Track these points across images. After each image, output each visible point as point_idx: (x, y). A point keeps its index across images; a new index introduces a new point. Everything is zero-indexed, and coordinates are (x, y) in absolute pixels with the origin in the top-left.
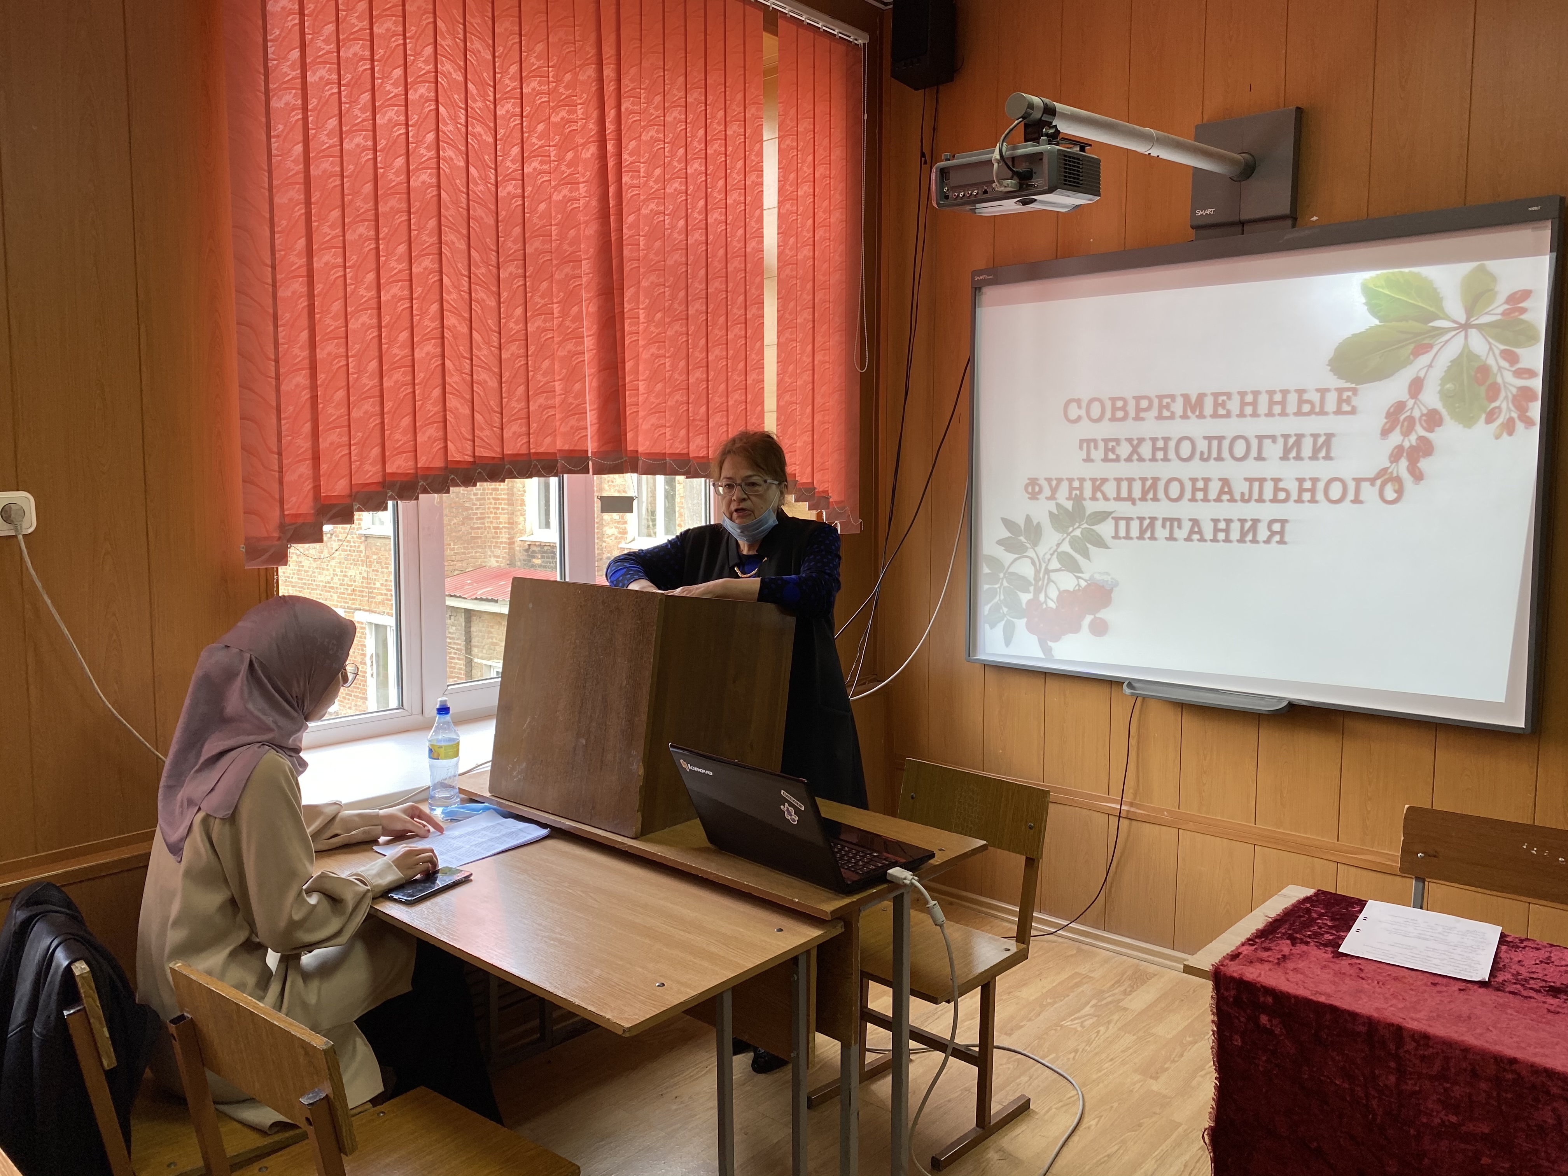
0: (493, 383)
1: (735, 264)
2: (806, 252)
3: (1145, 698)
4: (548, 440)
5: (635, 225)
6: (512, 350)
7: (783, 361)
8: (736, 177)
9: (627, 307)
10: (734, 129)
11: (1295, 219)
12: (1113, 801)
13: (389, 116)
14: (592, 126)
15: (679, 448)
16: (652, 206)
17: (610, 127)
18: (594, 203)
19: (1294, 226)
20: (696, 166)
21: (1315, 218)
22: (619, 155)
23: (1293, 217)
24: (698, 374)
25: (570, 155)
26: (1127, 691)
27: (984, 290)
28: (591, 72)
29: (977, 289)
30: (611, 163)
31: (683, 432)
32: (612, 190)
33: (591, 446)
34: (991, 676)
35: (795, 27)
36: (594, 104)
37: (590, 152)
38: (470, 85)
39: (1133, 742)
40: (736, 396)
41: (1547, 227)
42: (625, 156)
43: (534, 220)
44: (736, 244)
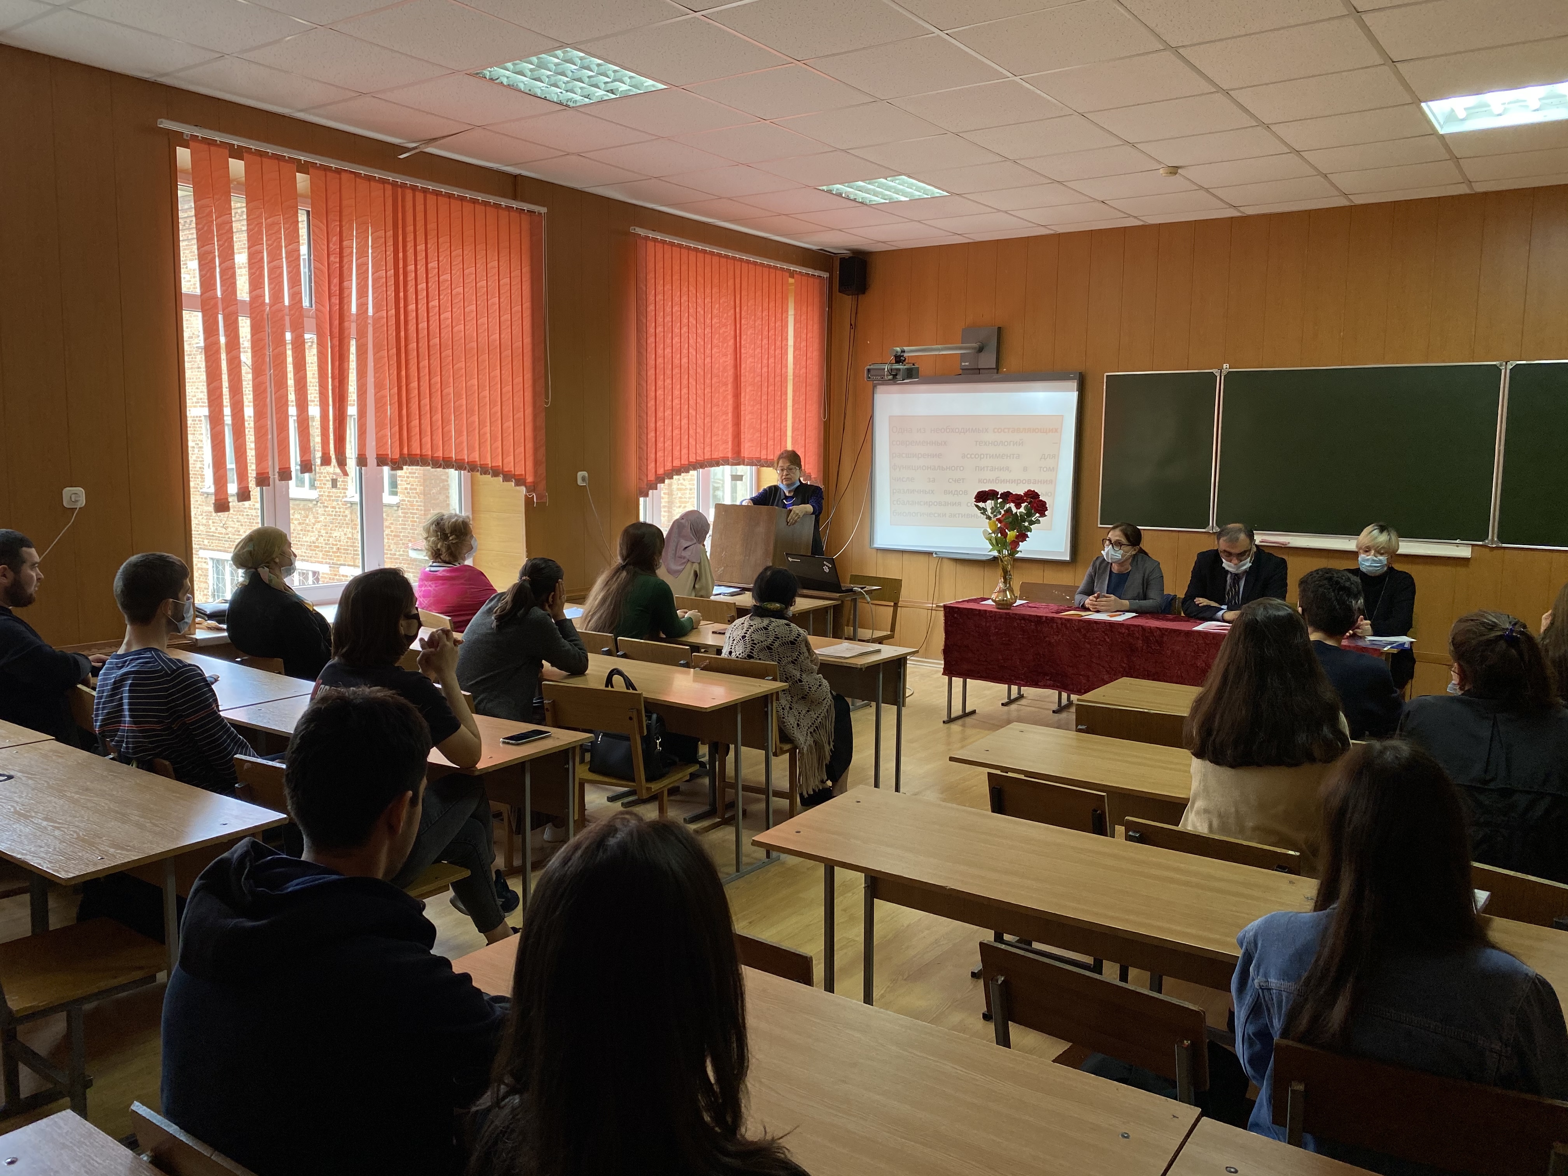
0: (702, 433)
1: (778, 379)
2: (804, 370)
3: (942, 558)
4: (717, 453)
5: (745, 368)
6: (707, 420)
7: (794, 418)
8: (778, 343)
9: (742, 400)
10: (778, 324)
11: (998, 370)
12: (930, 603)
13: (676, 340)
14: (732, 333)
15: (758, 455)
16: (750, 360)
17: (738, 332)
18: (732, 362)
19: (997, 373)
20: (765, 341)
21: (1005, 370)
22: (740, 342)
23: (997, 368)
24: (764, 425)
25: (725, 345)
26: (935, 556)
28: (732, 311)
30: (738, 345)
31: (759, 449)
32: (738, 356)
33: (730, 455)
34: (880, 554)
35: (801, 277)
36: (733, 324)
37: (731, 342)
39: (937, 578)
40: (777, 433)
41: (1076, 383)
42: (742, 342)
43: (715, 371)
44: (778, 371)
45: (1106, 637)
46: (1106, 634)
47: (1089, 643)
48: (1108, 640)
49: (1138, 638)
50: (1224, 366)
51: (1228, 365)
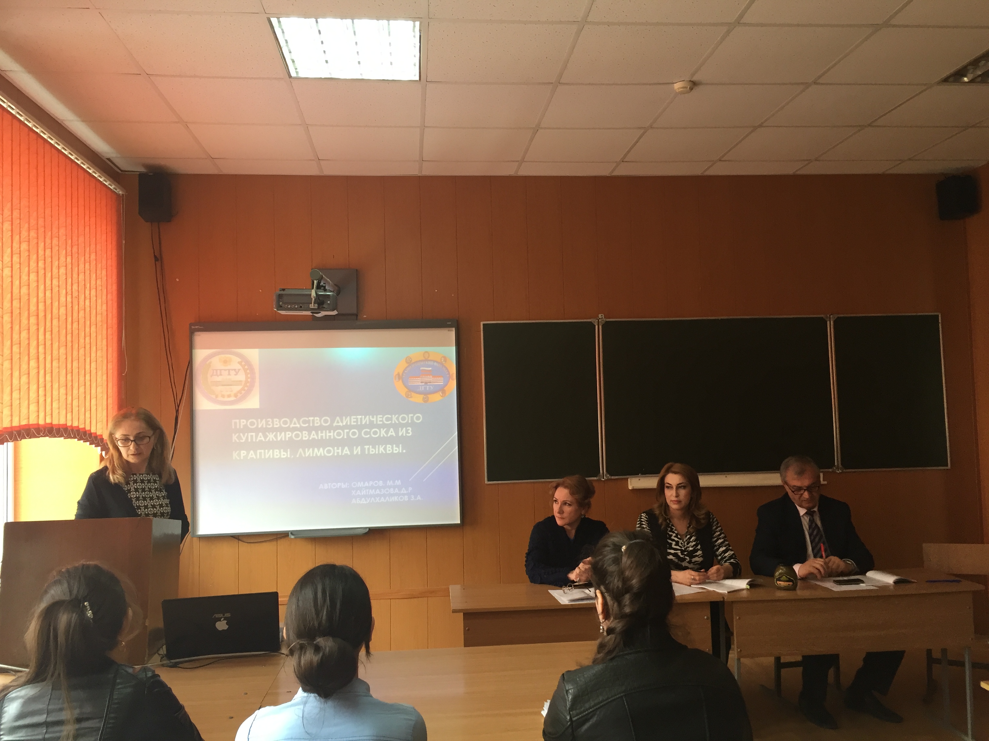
11: (357, 316)
19: (357, 319)
21: (365, 316)
26: (292, 537)
27: (197, 333)
29: (192, 333)
34: (204, 544)
41: (452, 330)
50: (600, 316)
51: (603, 315)
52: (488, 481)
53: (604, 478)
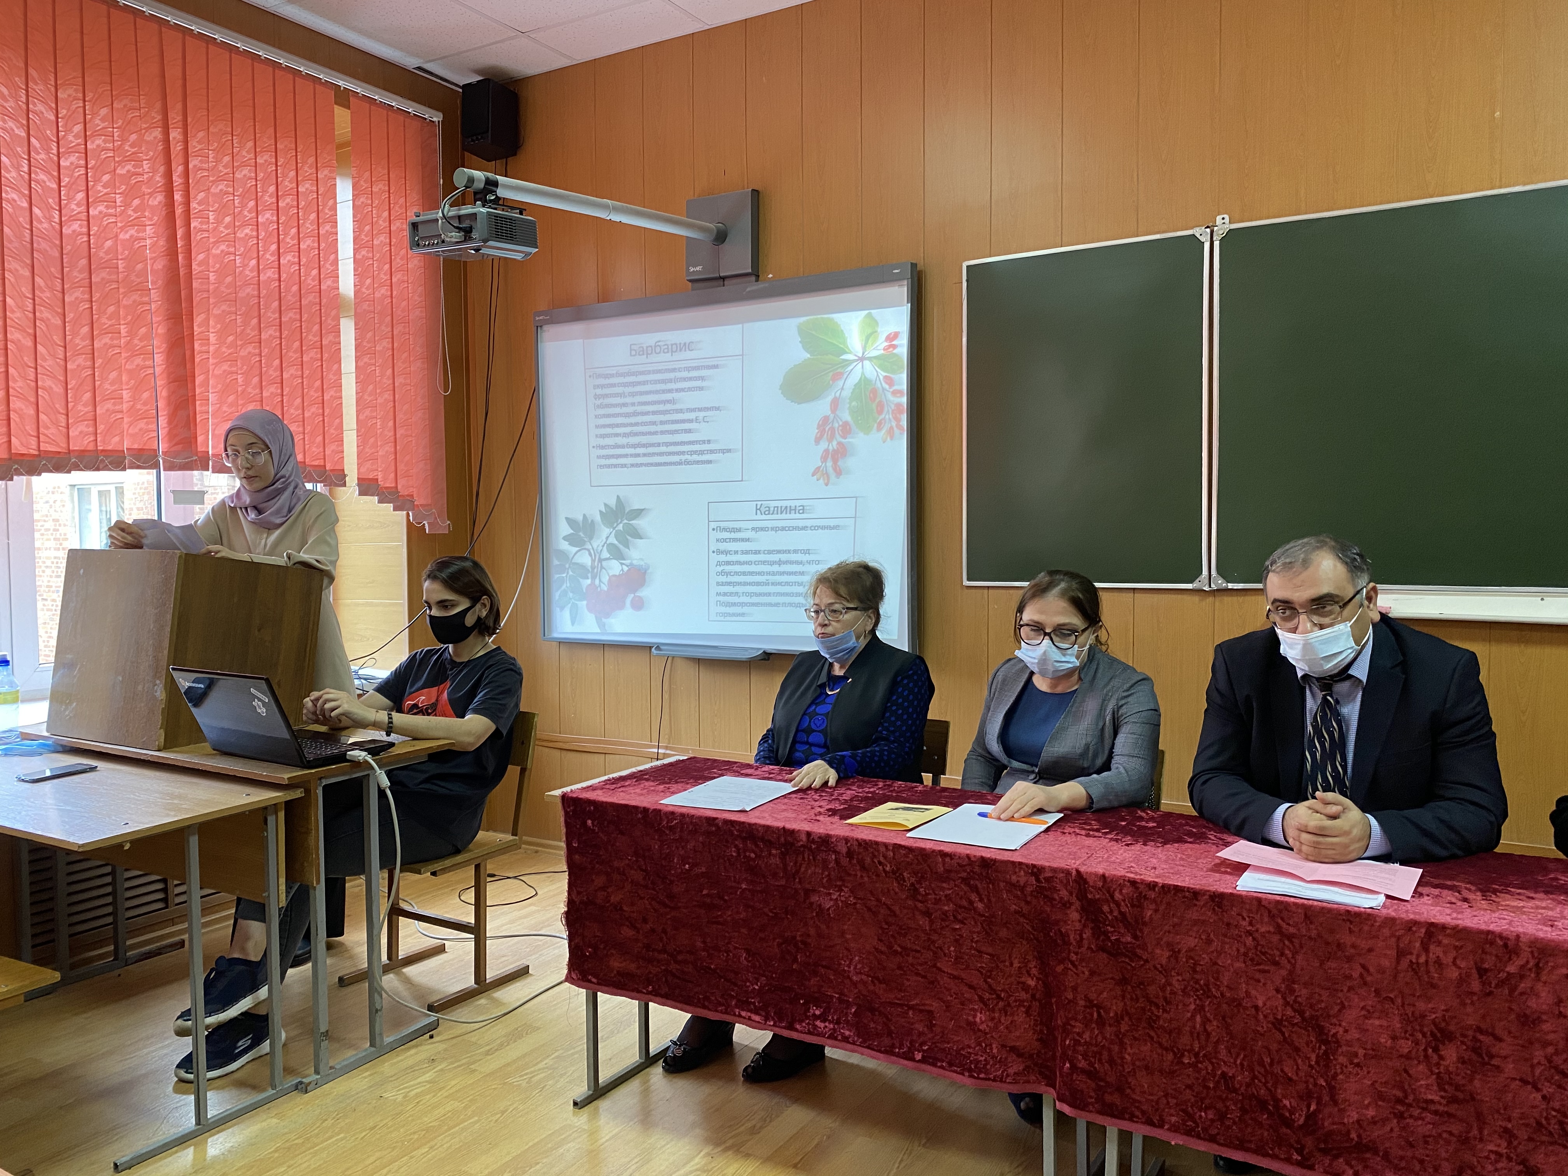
1: (310, 298)
2: (384, 291)
3: (672, 657)
4: (117, 439)
5: (205, 263)
6: (78, 362)
8: (309, 226)
9: (197, 330)
10: (306, 187)
11: (757, 276)
12: (654, 747)
14: (159, 179)
17: (177, 180)
18: (162, 242)
19: (758, 282)
20: (267, 216)
21: (770, 276)
22: (187, 204)
23: (756, 274)
24: (272, 389)
25: (136, 202)
26: (655, 653)
27: (545, 328)
28: (157, 133)
29: (539, 327)
30: (179, 210)
32: (180, 233)
33: (162, 446)
34: (564, 651)
35: (368, 105)
36: (161, 159)
37: (157, 200)
38: (33, 140)
39: (666, 696)
40: (313, 410)
41: (904, 285)
42: (193, 205)
43: (100, 255)
44: (310, 282)
45: (974, 897)
46: (975, 889)
47: (927, 914)
48: (980, 906)
49: (1066, 905)
50: (1219, 219)
51: (1227, 217)
52: (969, 579)
53: (1210, 586)
